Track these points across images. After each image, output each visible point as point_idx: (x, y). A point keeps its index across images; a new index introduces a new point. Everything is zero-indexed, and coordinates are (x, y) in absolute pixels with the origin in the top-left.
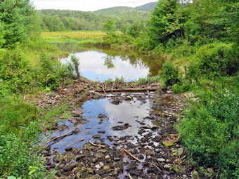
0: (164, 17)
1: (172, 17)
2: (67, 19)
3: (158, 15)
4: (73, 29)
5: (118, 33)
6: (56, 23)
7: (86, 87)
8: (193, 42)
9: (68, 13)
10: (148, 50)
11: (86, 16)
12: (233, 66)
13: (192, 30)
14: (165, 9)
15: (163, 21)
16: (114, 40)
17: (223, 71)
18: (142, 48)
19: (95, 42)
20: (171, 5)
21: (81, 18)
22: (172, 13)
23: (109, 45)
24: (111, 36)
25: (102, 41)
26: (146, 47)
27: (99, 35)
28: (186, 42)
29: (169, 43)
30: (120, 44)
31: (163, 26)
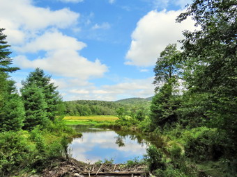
0: (160, 105)
1: (166, 105)
2: (94, 107)
3: (155, 104)
4: (98, 114)
5: (128, 117)
6: (85, 110)
7: (71, 169)
8: (184, 125)
9: (95, 103)
10: (149, 132)
11: (109, 105)
12: (219, 149)
13: (183, 116)
14: (161, 99)
15: (159, 108)
16: (124, 123)
17: (209, 155)
18: (144, 130)
19: (109, 124)
20: (165, 96)
21: (105, 106)
22: (166, 102)
23: (119, 127)
24: (121, 119)
25: (114, 124)
26: (148, 129)
27: (113, 119)
28: (178, 125)
29: (166, 126)
30: (129, 126)
31: (160, 112)
